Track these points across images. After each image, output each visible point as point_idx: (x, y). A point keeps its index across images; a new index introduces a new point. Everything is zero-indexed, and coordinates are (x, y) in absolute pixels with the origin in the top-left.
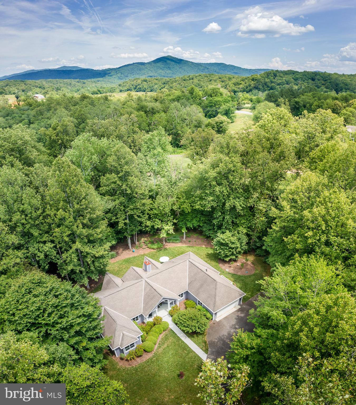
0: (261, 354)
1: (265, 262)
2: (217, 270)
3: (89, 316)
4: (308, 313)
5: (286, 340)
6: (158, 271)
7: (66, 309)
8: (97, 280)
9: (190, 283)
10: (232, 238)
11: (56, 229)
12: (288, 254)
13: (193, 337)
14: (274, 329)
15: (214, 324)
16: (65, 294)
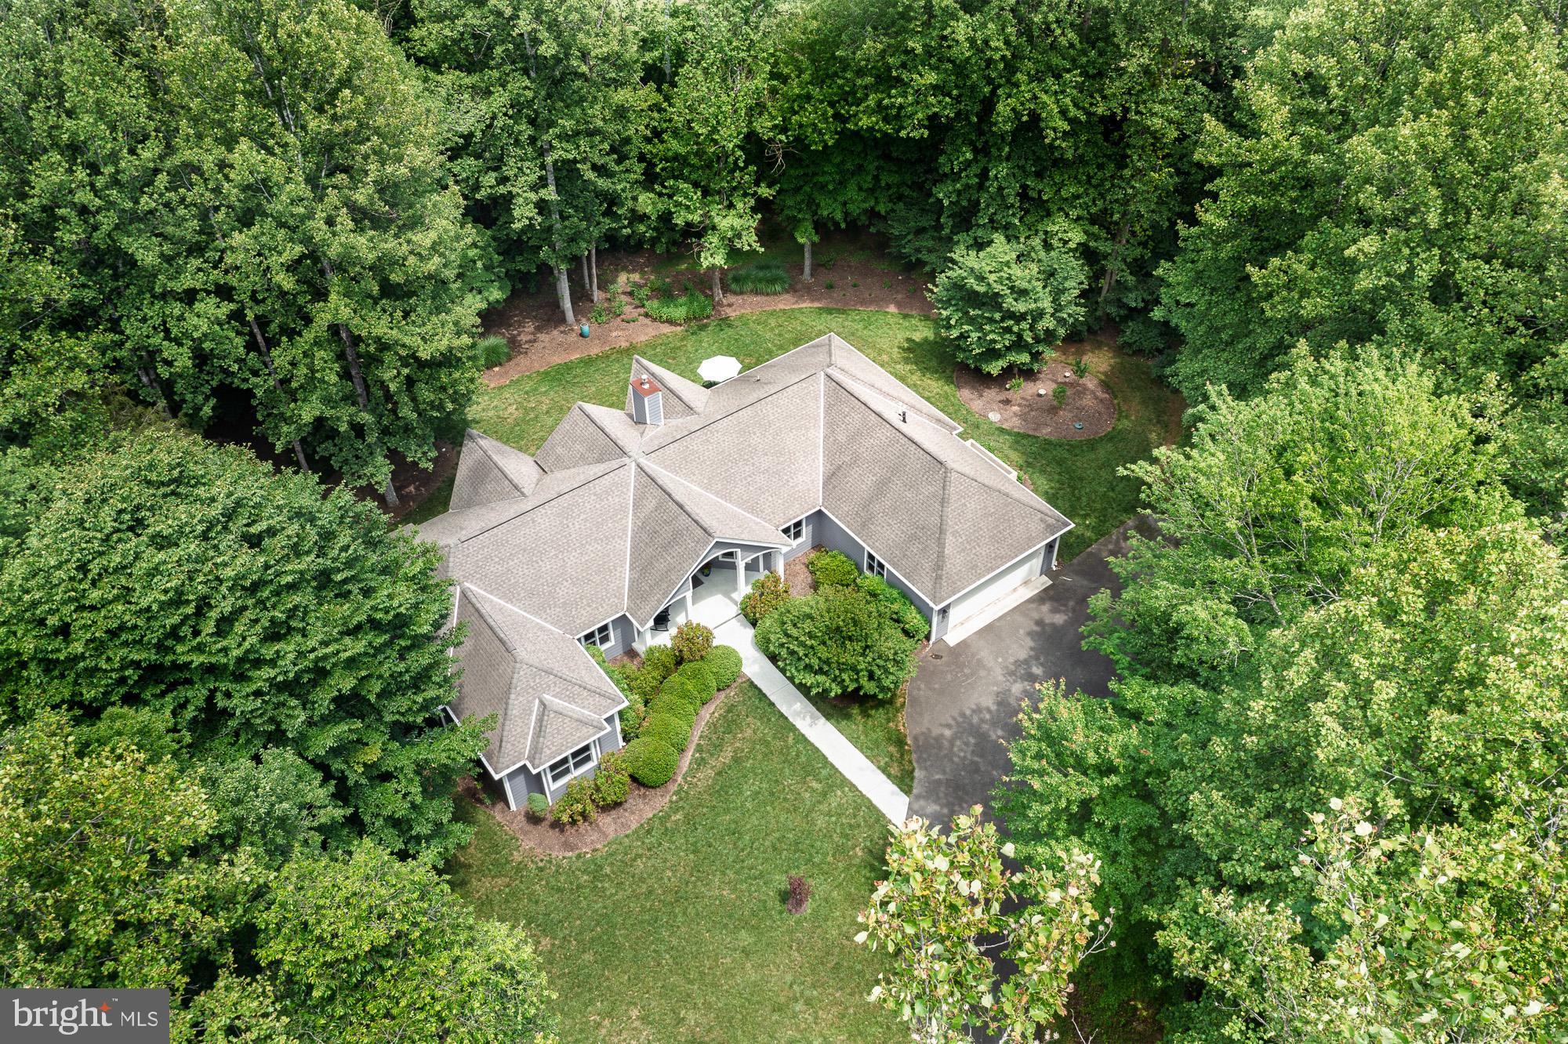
0: (1147, 796)
1: (1160, 381)
2: (949, 415)
3: (396, 627)
4: (1348, 612)
5: (1250, 734)
6: (692, 422)
7: (297, 599)
8: (430, 466)
9: (834, 474)
10: (1016, 271)
11: (236, 234)
12: (1264, 341)
13: (848, 717)
14: (1198, 683)
15: (937, 657)
16: (293, 529)
